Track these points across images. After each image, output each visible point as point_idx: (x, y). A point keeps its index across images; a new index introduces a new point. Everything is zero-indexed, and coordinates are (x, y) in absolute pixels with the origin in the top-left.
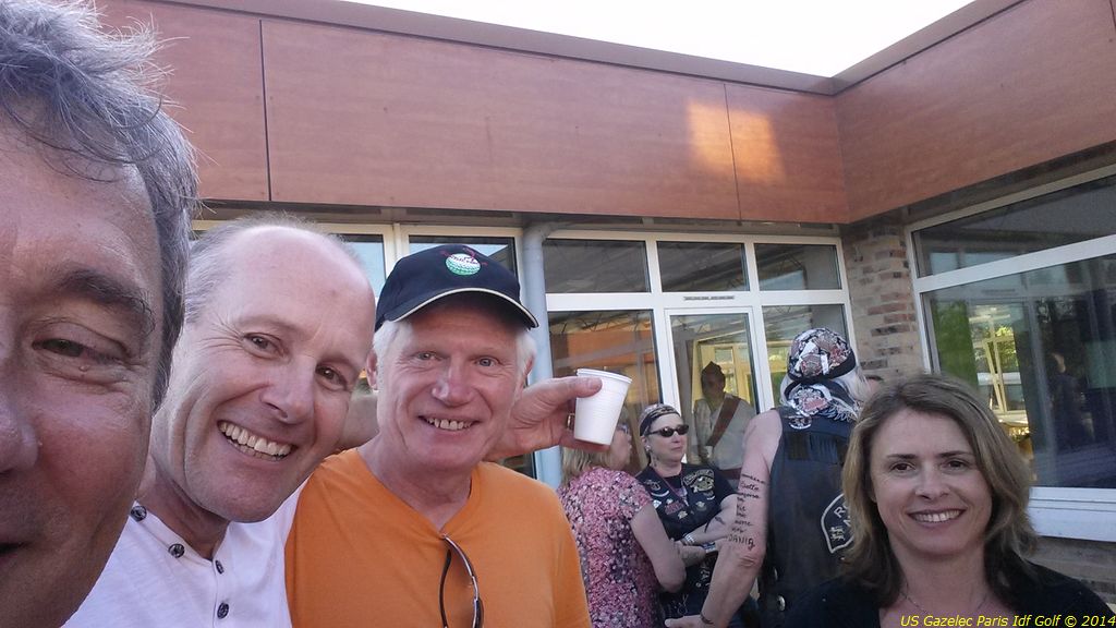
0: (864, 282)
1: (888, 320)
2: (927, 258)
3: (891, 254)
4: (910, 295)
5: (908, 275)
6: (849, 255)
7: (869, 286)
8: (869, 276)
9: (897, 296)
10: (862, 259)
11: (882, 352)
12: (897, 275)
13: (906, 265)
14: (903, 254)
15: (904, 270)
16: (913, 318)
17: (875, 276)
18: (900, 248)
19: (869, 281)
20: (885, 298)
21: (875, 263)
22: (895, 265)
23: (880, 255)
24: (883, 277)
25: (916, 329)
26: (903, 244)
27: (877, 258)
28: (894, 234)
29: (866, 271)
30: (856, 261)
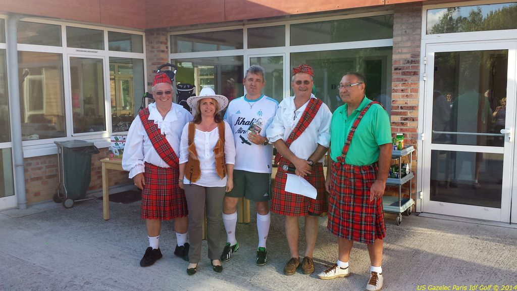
0: (152, 52)
2: (176, 45)
3: (162, 43)
4: (167, 59)
5: (167, 52)
6: (147, 40)
7: (153, 54)
8: (154, 50)
9: (162, 59)
10: (151, 43)
12: (163, 51)
13: (167, 48)
14: (166, 43)
15: (166, 50)
18: (165, 41)
19: (154, 52)
20: (158, 59)
21: (156, 45)
22: (163, 47)
24: (158, 51)
26: (167, 39)
27: (157, 43)
28: (163, 35)
29: (153, 47)
30: (149, 43)
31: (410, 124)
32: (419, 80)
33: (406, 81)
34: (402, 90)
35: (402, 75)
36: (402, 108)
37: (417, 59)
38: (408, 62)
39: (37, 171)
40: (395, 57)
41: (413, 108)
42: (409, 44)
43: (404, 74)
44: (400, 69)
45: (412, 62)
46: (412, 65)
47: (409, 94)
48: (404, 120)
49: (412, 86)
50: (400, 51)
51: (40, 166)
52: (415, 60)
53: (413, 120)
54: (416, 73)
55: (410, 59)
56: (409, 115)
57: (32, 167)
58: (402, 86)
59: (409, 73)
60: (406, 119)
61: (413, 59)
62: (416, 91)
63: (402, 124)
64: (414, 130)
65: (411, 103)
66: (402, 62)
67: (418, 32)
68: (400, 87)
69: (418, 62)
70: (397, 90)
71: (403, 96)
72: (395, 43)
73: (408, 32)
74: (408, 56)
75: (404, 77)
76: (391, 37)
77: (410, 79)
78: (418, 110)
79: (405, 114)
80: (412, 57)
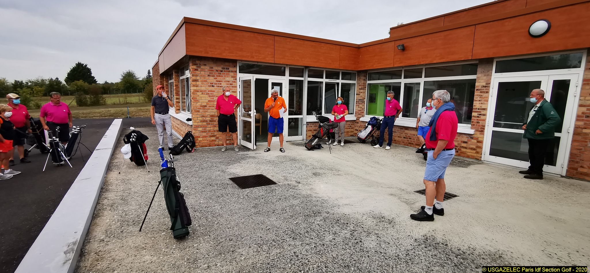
1: (361, 87)
2: (371, 77)
3: (364, 77)
4: (366, 84)
5: (366, 80)
6: (358, 75)
7: (360, 81)
9: (364, 83)
11: (360, 92)
12: (364, 80)
13: (366, 78)
14: (366, 76)
15: (366, 79)
16: (366, 87)
17: (361, 79)
18: (366, 75)
19: (360, 80)
20: (362, 84)
21: (361, 77)
23: (362, 76)
24: (362, 80)
25: (366, 89)
28: (365, 73)
29: (360, 78)
30: (359, 76)
31: (482, 117)
32: (489, 96)
33: (482, 96)
34: (479, 100)
35: (480, 93)
36: (478, 109)
37: (489, 85)
38: (484, 86)
39: (311, 127)
40: (477, 84)
41: (484, 109)
42: (485, 78)
43: (481, 92)
44: (479, 90)
45: (486, 87)
46: (486, 88)
47: (482, 102)
48: (479, 115)
49: (485, 98)
50: (480, 81)
51: (312, 125)
52: (487, 86)
53: (484, 115)
54: (487, 92)
55: (485, 85)
56: (482, 113)
57: (309, 125)
58: (479, 98)
59: (484, 92)
60: (480, 115)
61: (487, 85)
62: (487, 101)
63: (478, 117)
64: (484, 120)
65: (483, 106)
66: (480, 87)
67: (491, 71)
68: (479, 99)
69: (489, 87)
70: (477, 100)
71: (479, 103)
72: (478, 78)
73: (485, 72)
74: (484, 84)
75: (481, 94)
76: (476, 74)
77: (485, 95)
78: (487, 110)
79: (480, 112)
80: (486, 84)
